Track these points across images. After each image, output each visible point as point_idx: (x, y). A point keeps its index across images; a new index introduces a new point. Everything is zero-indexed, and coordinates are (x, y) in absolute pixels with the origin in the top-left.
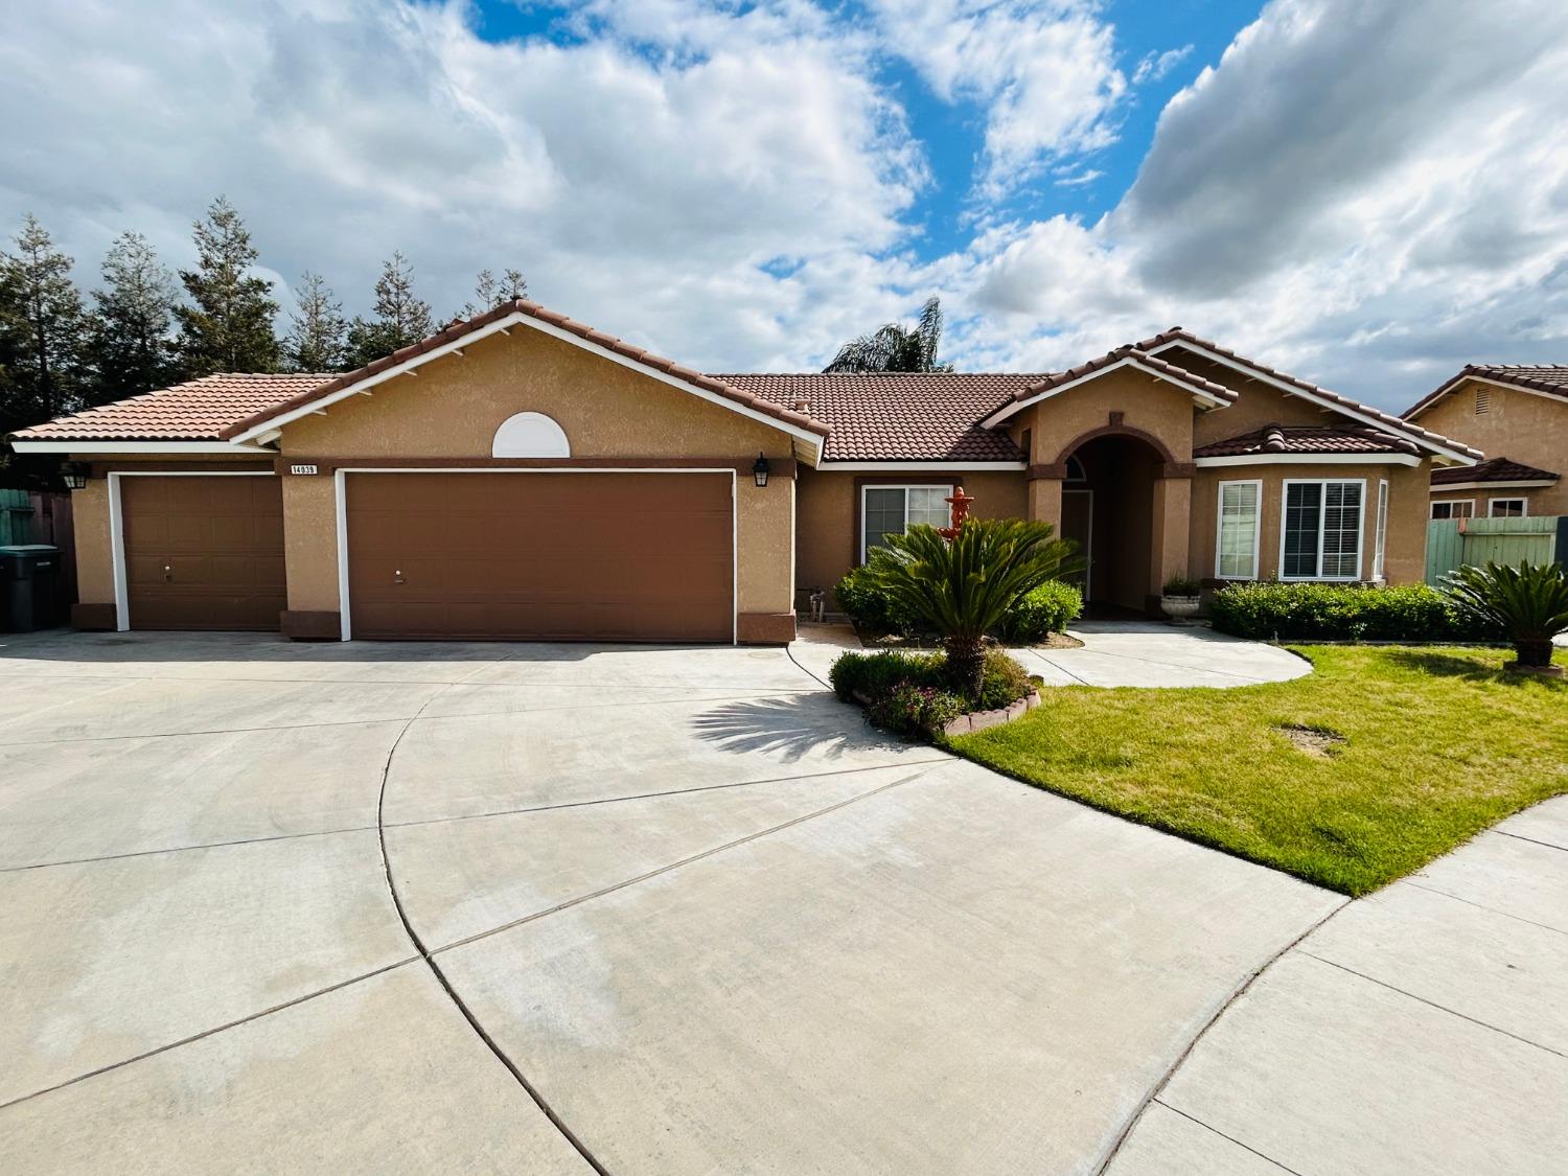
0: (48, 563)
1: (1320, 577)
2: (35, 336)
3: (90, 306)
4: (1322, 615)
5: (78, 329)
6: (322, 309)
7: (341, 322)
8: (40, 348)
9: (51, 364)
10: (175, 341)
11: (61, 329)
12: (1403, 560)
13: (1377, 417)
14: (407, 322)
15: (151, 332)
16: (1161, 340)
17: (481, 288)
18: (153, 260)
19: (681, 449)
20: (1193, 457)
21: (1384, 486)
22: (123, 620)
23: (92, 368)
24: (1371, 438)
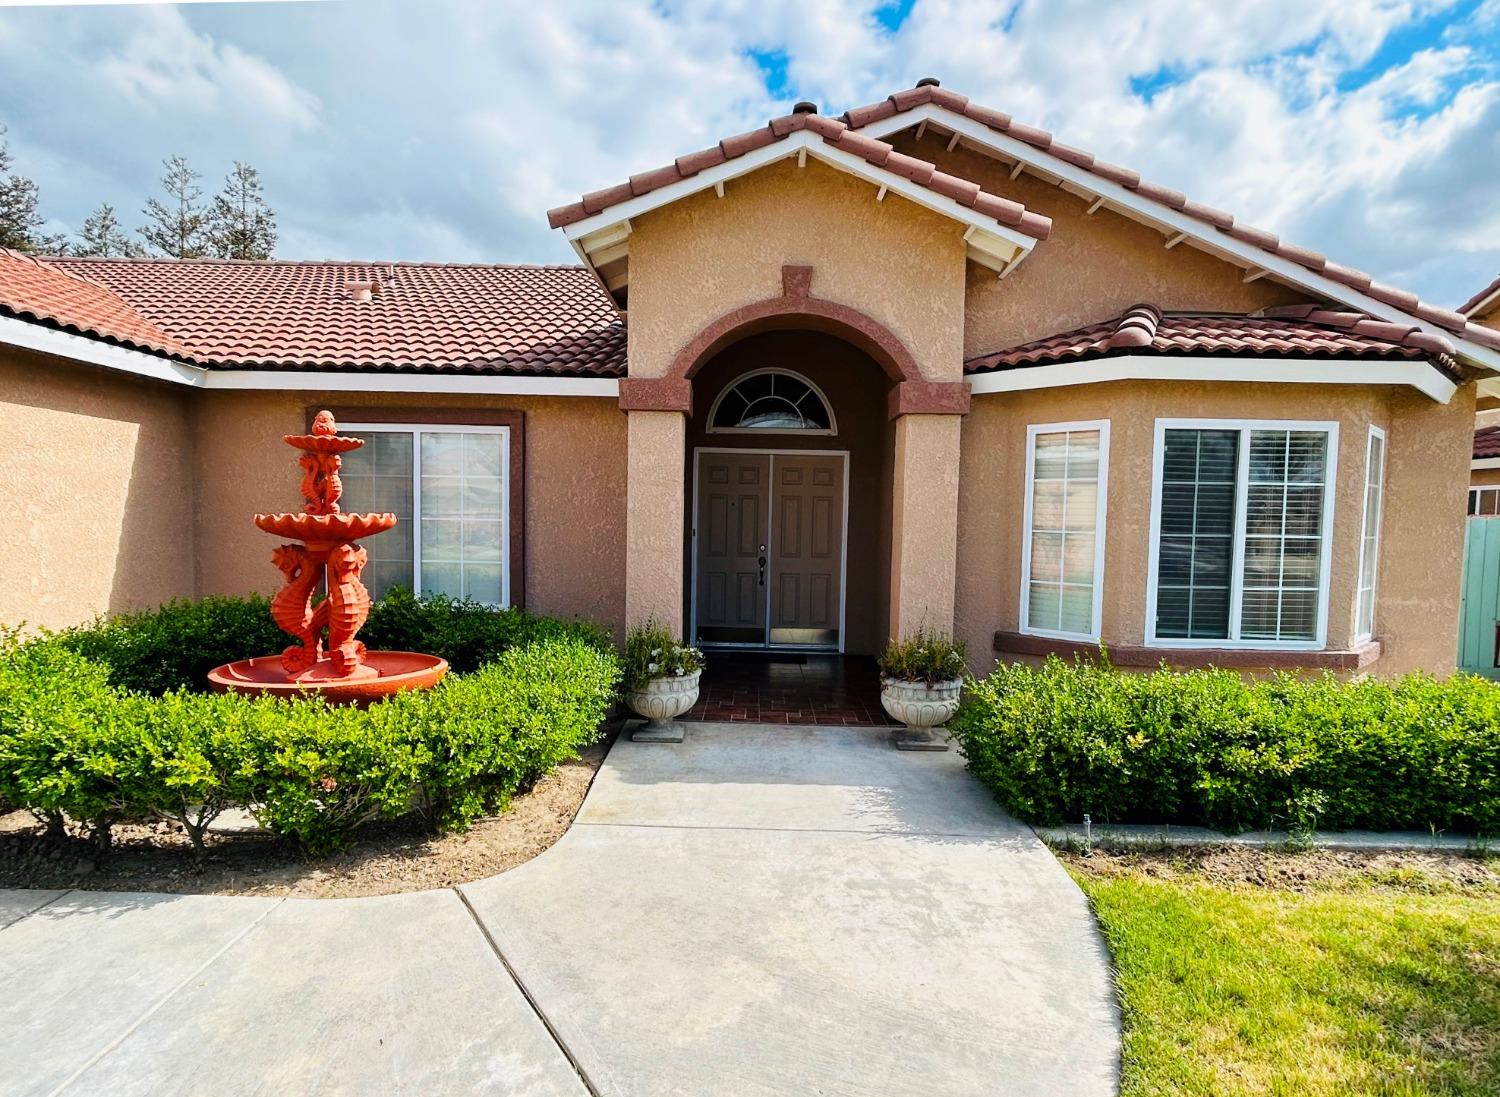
1: (1236, 640)
4: (1216, 768)
12: (1415, 601)
13: (1362, 288)
16: (896, 106)
20: (967, 371)
21: (1376, 441)
24: (1346, 330)
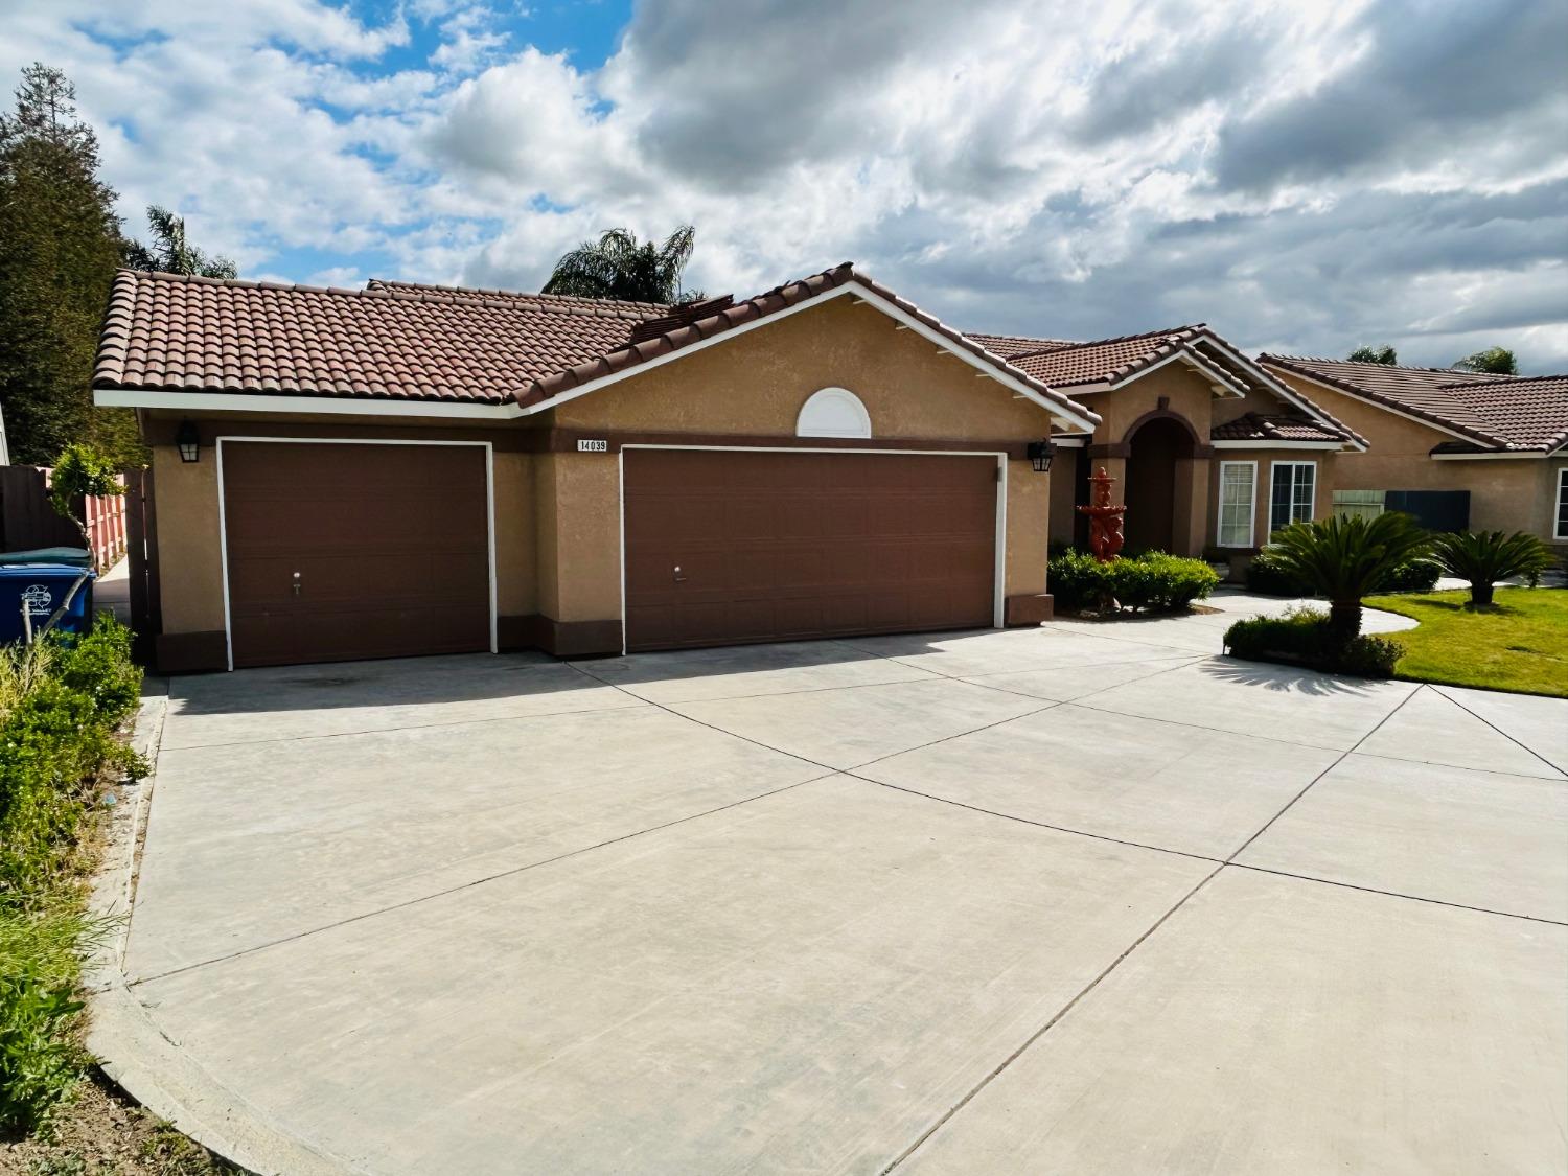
19: (963, 432)
20: (1211, 440)
22: (230, 654)
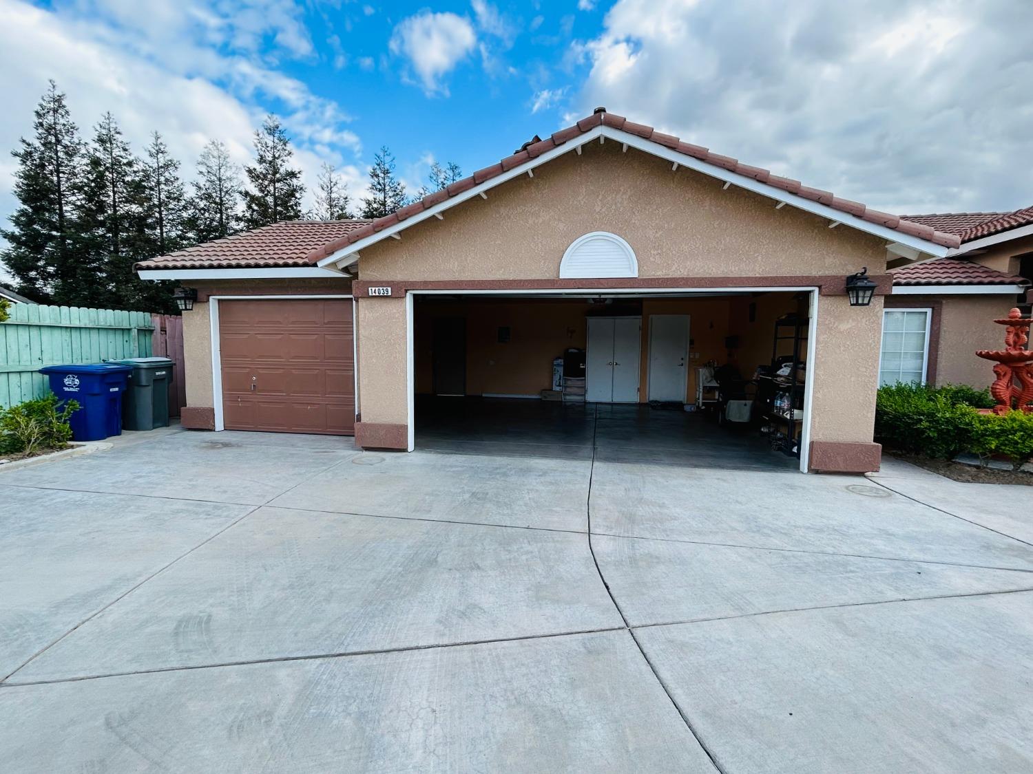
0: (164, 373)
2: (157, 215)
3: (190, 193)
5: (183, 209)
6: (334, 189)
7: (346, 198)
8: (160, 222)
9: (166, 232)
10: (240, 215)
11: (173, 209)
14: (390, 197)
15: (226, 209)
17: (432, 175)
18: (228, 160)
22: (219, 423)
23: (190, 235)
